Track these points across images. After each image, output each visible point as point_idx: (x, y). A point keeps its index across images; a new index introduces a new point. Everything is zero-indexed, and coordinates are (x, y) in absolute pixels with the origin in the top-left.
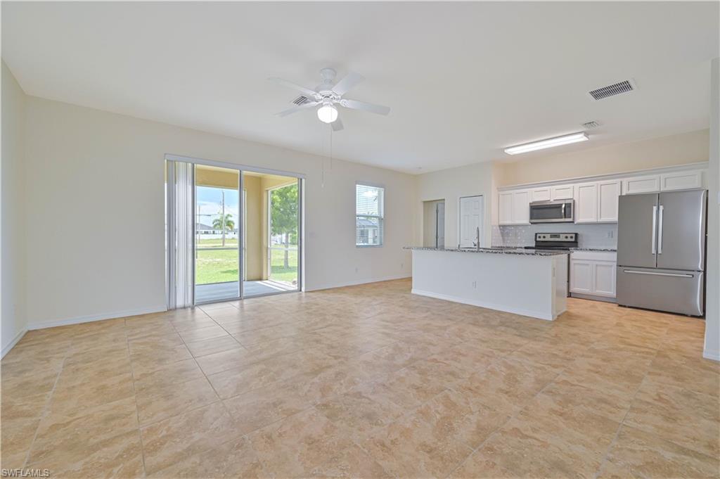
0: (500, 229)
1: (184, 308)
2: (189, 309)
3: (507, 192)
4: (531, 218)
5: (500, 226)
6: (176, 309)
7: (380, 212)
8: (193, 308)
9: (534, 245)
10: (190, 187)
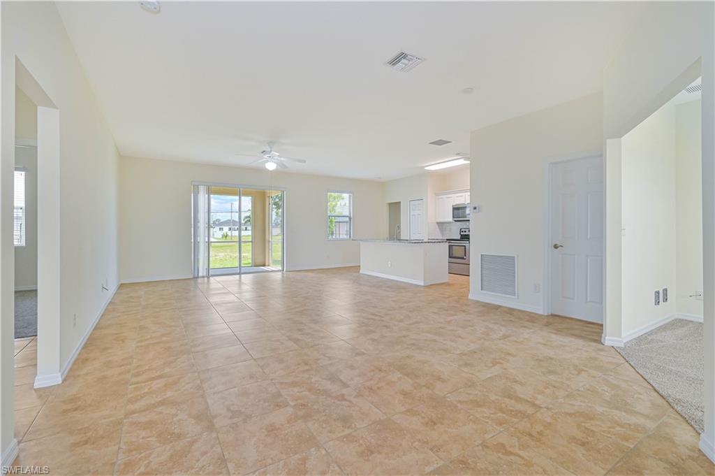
0: (439, 226)
1: (203, 277)
2: (206, 279)
3: (440, 197)
4: (453, 217)
5: (438, 223)
6: (198, 277)
7: (350, 214)
8: (208, 278)
9: (459, 238)
10: (207, 196)
